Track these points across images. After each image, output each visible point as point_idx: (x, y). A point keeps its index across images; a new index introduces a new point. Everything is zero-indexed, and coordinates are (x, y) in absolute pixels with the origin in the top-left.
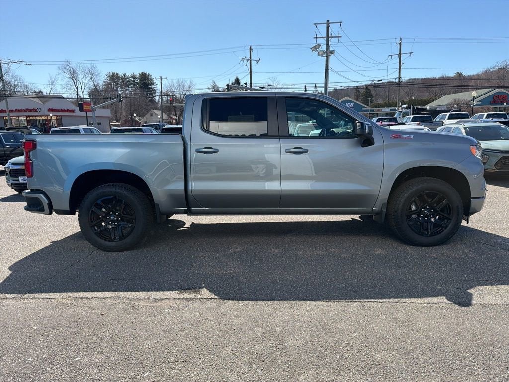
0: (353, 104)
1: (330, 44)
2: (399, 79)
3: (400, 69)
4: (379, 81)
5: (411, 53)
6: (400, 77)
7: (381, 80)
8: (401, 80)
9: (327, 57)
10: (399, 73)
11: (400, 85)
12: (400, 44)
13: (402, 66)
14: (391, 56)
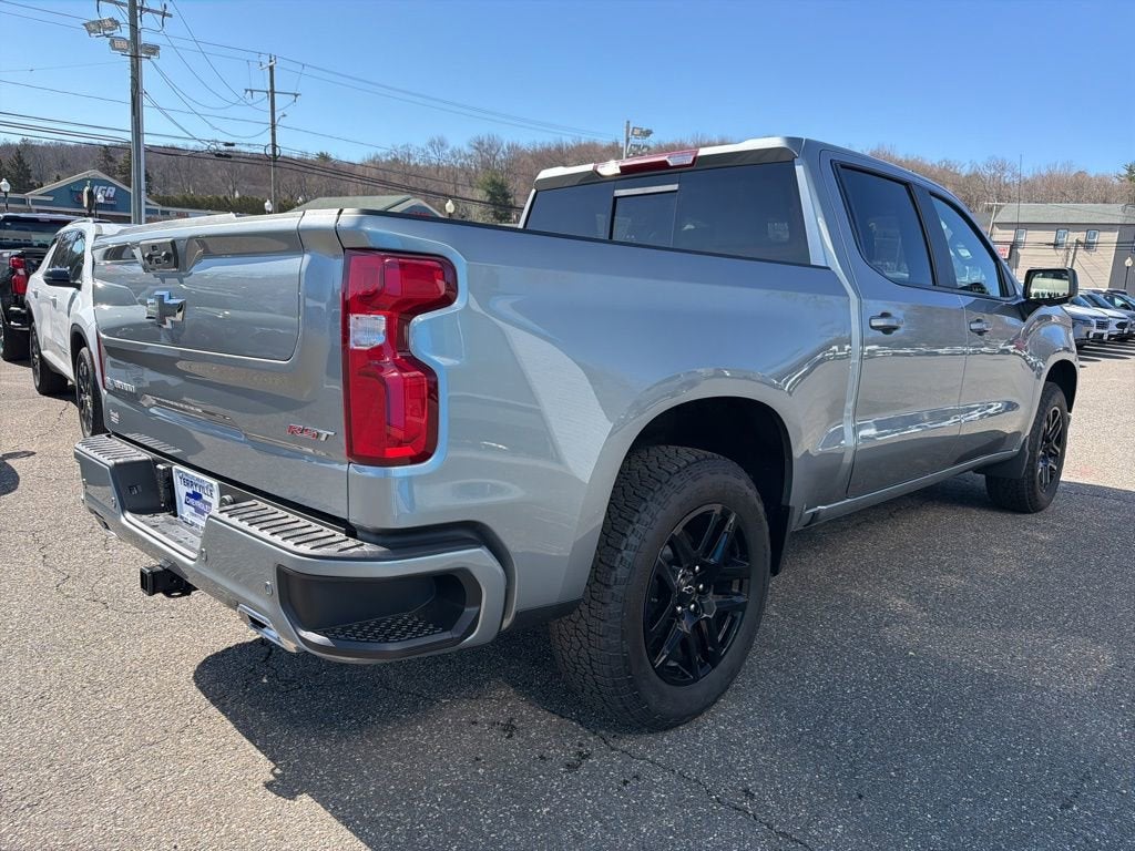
0: (114, 189)
1: (139, 26)
2: (274, 149)
3: (273, 127)
4: (227, 144)
5: (296, 95)
6: (274, 146)
7: (233, 145)
8: (277, 153)
9: (135, 58)
10: (273, 134)
11: (277, 163)
12: (271, 68)
13: (280, 122)
14: (252, 91)
